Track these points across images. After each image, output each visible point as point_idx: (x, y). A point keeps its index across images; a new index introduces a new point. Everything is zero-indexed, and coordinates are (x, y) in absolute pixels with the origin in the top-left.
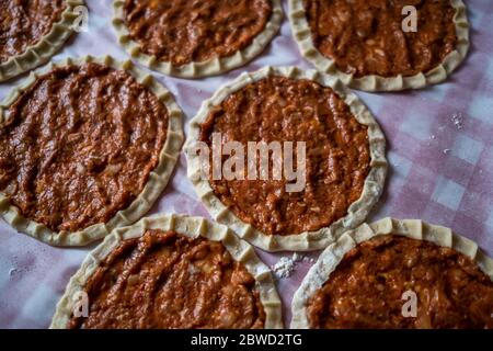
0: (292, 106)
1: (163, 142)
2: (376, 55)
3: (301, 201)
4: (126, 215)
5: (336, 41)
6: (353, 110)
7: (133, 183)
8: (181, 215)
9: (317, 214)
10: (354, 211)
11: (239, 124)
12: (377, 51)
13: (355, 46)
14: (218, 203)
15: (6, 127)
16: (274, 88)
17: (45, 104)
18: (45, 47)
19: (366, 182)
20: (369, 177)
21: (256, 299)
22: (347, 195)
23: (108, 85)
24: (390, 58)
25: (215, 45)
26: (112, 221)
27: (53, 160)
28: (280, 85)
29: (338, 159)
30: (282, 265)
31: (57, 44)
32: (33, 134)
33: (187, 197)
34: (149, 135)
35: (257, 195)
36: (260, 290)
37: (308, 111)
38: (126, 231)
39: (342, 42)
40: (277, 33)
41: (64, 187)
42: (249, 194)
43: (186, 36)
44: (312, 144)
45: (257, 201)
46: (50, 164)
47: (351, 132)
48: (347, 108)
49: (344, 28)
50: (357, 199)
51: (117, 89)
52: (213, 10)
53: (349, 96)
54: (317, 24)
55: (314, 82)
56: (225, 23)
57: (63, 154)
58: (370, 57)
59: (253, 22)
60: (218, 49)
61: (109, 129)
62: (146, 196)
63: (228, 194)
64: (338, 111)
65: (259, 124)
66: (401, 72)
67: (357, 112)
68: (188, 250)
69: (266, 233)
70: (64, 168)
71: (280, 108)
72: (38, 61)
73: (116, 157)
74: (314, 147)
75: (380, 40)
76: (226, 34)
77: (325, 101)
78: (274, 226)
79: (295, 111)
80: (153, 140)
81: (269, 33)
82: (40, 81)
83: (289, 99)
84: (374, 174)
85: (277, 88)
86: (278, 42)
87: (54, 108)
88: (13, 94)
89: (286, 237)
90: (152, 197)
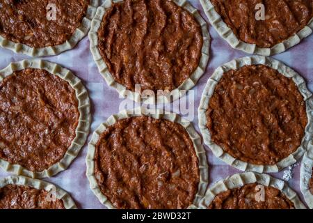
0: (247, 87)
1: (192, 146)
2: (274, 25)
3: (280, 138)
4: (200, 194)
5: (248, 27)
6: (280, 71)
7: (192, 176)
8: (227, 179)
9: (291, 142)
10: (308, 130)
11: (225, 113)
12: (274, 22)
13: (260, 26)
14: (241, 163)
15: (103, 184)
16: (230, 80)
17: (112, 159)
18: (83, 124)
19: (307, 112)
20: (307, 108)
21: (285, 198)
22: (300, 123)
23: (139, 128)
24: (283, 23)
25: (181, 68)
26: (195, 201)
27: (142, 187)
28: (233, 76)
29: (287, 106)
30: (286, 175)
31: (88, 118)
32: (119, 179)
33: (221, 166)
34: (183, 146)
35: (257, 148)
36: (284, 193)
37: (257, 85)
38: (204, 200)
39: (252, 27)
40: (211, 39)
41: (158, 197)
42: (253, 150)
43: (160, 71)
44: (268, 104)
45: (258, 150)
46: (142, 189)
47: (285, 86)
48: (276, 72)
49: (249, 16)
50: (306, 123)
51: (145, 128)
52: (164, 44)
53: (273, 63)
54: (230, 20)
55: (252, 65)
56: (177, 49)
57: (144, 180)
58: (272, 28)
59: (194, 40)
60: (184, 70)
61: (157, 153)
62: (203, 179)
63: (242, 155)
64: (273, 76)
65: (235, 107)
66: (294, 31)
67: (283, 72)
68: (240, 193)
69: (272, 164)
70: (150, 188)
71: (241, 91)
72: (86, 135)
73: (174, 167)
74: (270, 105)
75: (271, 12)
76: (182, 57)
77: (262, 73)
78: (274, 159)
79: (250, 89)
80: (186, 147)
81: (207, 43)
82: (98, 147)
83: (242, 82)
84: (308, 104)
85: (232, 79)
86: (215, 46)
87: (118, 158)
88: (90, 163)
89: (283, 161)
90: (206, 178)
